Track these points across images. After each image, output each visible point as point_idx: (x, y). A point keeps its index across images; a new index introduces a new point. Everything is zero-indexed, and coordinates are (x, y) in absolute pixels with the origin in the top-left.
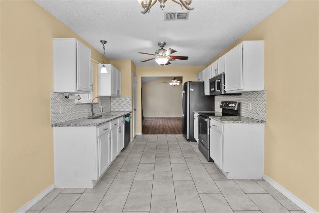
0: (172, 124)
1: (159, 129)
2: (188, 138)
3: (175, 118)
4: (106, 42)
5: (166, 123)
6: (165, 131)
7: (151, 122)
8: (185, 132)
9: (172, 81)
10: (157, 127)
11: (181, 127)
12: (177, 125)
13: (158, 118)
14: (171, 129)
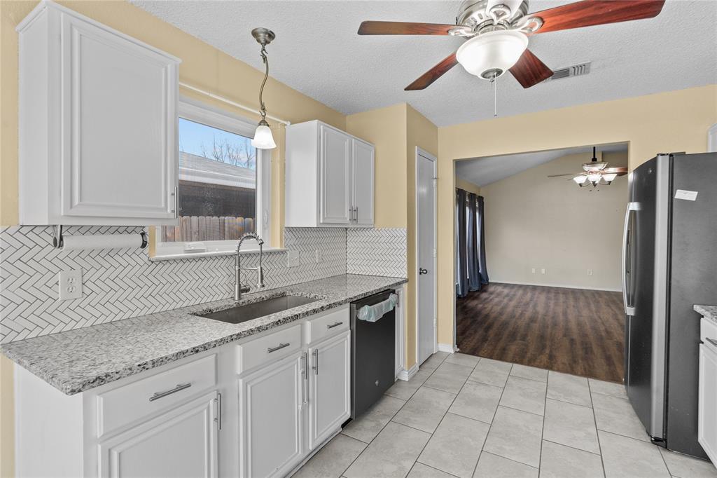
0: (582, 319)
1: (524, 338)
2: (658, 432)
3: (597, 292)
4: (271, 36)
5: (560, 310)
6: (547, 351)
7: (506, 300)
8: (638, 375)
9: (586, 168)
10: (522, 323)
11: (623, 340)
12: (602, 328)
13: (534, 288)
14: (572, 341)
